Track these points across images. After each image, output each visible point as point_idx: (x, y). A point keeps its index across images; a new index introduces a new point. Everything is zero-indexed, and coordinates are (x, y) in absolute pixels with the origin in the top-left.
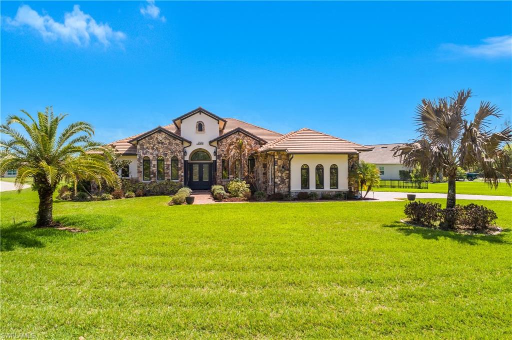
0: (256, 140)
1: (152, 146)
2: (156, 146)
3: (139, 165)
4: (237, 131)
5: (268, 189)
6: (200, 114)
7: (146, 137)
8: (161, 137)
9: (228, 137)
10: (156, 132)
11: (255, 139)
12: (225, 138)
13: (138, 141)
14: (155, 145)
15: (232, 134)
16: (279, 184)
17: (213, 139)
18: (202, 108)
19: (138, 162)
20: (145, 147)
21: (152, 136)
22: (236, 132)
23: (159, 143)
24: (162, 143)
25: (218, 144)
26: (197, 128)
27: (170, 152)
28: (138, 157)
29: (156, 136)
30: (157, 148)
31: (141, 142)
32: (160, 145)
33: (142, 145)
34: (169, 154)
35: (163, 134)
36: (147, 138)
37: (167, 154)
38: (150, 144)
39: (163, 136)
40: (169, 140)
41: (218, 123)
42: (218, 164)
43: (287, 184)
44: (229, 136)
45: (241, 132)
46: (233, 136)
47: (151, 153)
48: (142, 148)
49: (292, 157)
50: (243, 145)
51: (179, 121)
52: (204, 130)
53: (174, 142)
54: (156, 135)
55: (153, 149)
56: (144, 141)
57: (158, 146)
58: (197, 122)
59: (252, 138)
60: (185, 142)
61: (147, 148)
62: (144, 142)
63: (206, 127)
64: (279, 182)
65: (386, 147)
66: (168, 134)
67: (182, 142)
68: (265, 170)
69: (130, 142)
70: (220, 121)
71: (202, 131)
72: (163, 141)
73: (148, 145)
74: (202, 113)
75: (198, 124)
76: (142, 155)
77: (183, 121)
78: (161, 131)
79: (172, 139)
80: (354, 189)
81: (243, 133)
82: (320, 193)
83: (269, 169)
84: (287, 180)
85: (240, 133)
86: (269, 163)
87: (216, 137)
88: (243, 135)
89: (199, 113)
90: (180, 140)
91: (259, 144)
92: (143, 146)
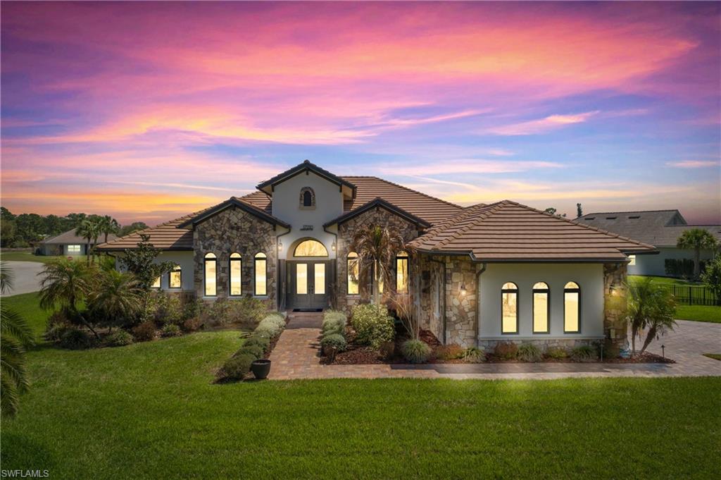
0: (411, 221)
1: (220, 233)
2: (228, 234)
3: (197, 269)
4: (376, 205)
5: (432, 321)
6: (307, 174)
7: (209, 217)
8: (235, 217)
9: (357, 215)
10: (226, 209)
11: (408, 220)
12: (353, 217)
13: (195, 225)
14: (225, 231)
15: (366, 211)
16: (455, 323)
17: (330, 220)
18: (312, 162)
19: (195, 263)
20: (207, 235)
21: (220, 215)
22: (373, 208)
23: (232, 228)
24: (238, 228)
25: (339, 229)
26: (301, 199)
27: (252, 244)
28: (195, 254)
29: (227, 216)
30: (229, 237)
31: (200, 227)
32: (235, 232)
33: (202, 233)
34: (250, 247)
35: (239, 212)
36: (211, 220)
37: (246, 248)
38: (216, 230)
39: (240, 215)
40: (251, 222)
41: (341, 191)
42: (339, 266)
43: (472, 322)
44: (360, 214)
45: (382, 207)
46: (367, 214)
47: (218, 246)
48: (203, 238)
49: (484, 270)
50: (383, 239)
51: (269, 187)
52: (314, 203)
53: (259, 226)
54: (227, 214)
55: (221, 238)
56: (205, 224)
57: (231, 233)
58: (302, 190)
59: (403, 217)
60: (278, 226)
61: (212, 237)
62: (206, 226)
63: (319, 198)
64: (454, 319)
65: (638, 218)
66: (248, 212)
67: (275, 226)
68: (426, 284)
69: (181, 226)
70: (343, 186)
71: (310, 205)
72: (239, 224)
73: (213, 232)
74: (309, 172)
75: (303, 192)
76: (202, 249)
77: (276, 187)
78: (236, 206)
79: (255, 221)
80: (616, 334)
81: (386, 209)
82: (543, 343)
83: (433, 283)
84: (471, 315)
85: (381, 209)
86: (434, 271)
87: (335, 217)
88: (385, 212)
89: (305, 172)
90: (270, 223)
91: (417, 229)
92: (204, 233)
